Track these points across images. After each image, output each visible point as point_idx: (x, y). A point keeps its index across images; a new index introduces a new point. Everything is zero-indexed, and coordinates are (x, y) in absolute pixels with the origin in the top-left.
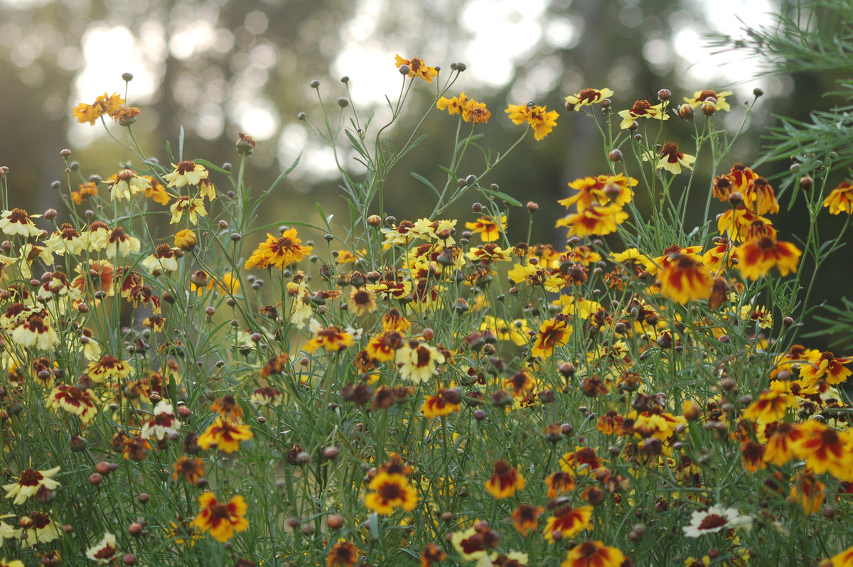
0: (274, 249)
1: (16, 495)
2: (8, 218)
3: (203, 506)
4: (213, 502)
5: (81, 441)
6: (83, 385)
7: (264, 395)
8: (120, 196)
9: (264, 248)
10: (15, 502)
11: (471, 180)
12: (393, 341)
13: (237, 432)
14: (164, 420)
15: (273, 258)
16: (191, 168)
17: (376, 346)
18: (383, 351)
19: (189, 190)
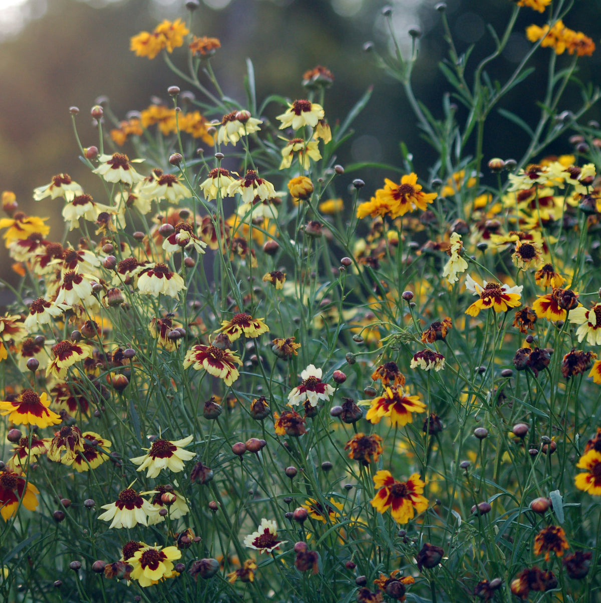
0: (396, 196)
1: (147, 469)
2: (109, 162)
3: (379, 485)
4: (389, 481)
5: (216, 407)
6: (222, 345)
7: (426, 360)
8: (225, 140)
9: (382, 196)
10: (148, 476)
11: (567, 119)
12: (568, 300)
13: (410, 404)
14: (315, 385)
15: (395, 206)
16: (307, 109)
17: (545, 306)
18: (555, 310)
19: (304, 132)
